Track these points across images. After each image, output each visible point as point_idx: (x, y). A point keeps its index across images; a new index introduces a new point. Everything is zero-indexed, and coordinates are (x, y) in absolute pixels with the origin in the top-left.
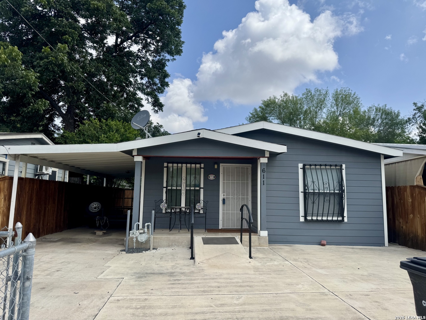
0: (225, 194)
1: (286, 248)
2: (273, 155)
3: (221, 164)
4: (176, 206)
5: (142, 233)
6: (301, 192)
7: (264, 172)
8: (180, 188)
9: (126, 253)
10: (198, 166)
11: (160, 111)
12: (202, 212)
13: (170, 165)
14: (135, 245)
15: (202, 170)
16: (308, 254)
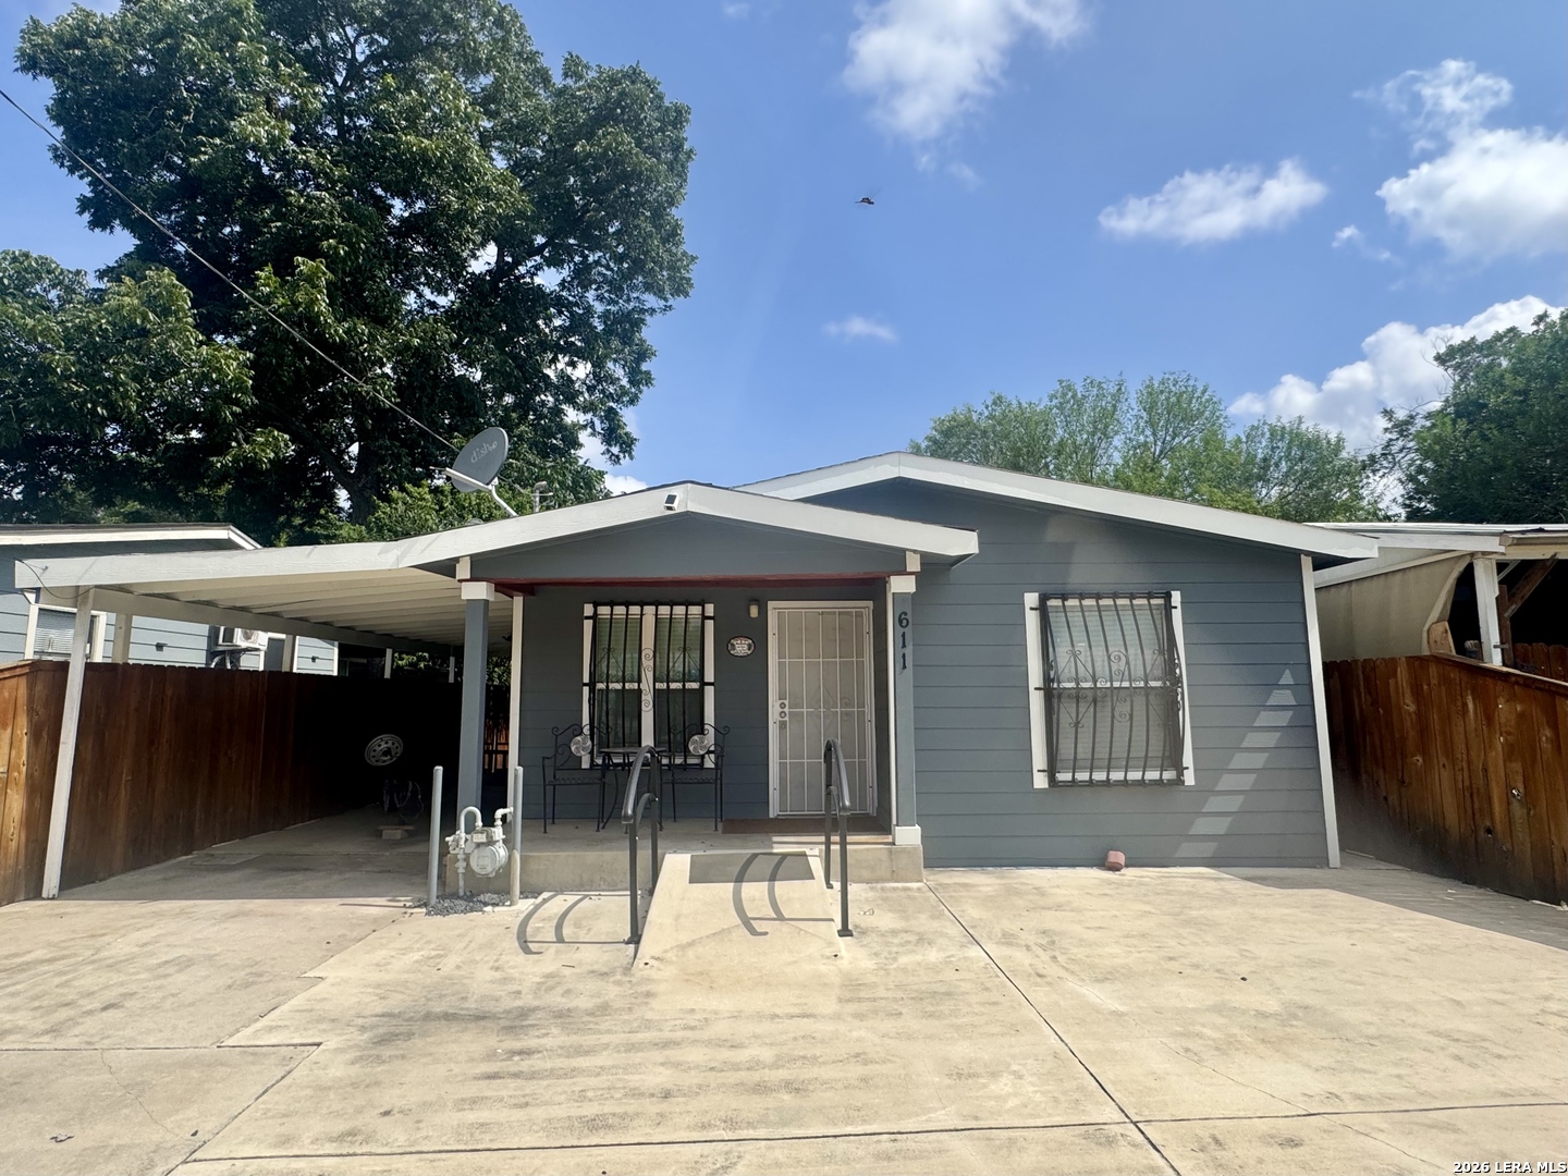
0: (787, 702)
1: (984, 881)
2: (935, 568)
3: (771, 604)
4: (608, 747)
5: (483, 843)
6: (1036, 689)
7: (905, 622)
8: (636, 686)
9: (428, 914)
10: (695, 610)
11: (625, 457)
12: (709, 763)
13: (604, 611)
14: (461, 883)
15: (710, 625)
16: (1059, 907)
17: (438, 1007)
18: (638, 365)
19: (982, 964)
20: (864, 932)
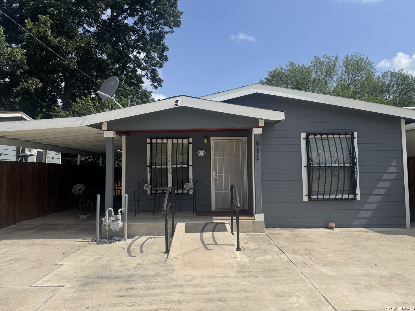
0: (217, 172)
1: (286, 232)
2: (269, 124)
3: (212, 138)
4: (157, 187)
5: (114, 220)
6: (304, 167)
7: (258, 144)
8: (166, 166)
9: (97, 244)
10: (185, 140)
11: (159, 87)
12: (191, 192)
13: (154, 141)
14: (107, 234)
15: (190, 145)
16: (312, 241)
17: (102, 274)
18: (162, 52)
19: (285, 260)
20: (245, 249)
